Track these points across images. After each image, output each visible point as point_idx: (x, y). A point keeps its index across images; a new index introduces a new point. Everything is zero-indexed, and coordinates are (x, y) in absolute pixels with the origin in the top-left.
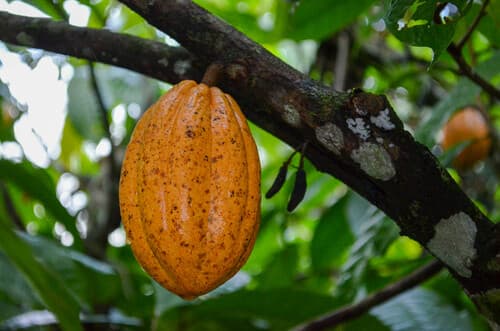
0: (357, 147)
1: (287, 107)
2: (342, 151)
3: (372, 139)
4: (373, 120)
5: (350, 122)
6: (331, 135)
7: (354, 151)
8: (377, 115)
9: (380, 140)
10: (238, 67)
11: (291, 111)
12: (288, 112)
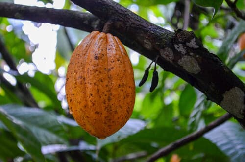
0: (181, 58)
1: (145, 41)
2: (174, 61)
3: (187, 54)
4: (187, 44)
5: (176, 46)
6: (167, 53)
7: (179, 61)
8: (189, 41)
9: (191, 54)
10: (120, 23)
11: (147, 42)
12: (146, 43)
